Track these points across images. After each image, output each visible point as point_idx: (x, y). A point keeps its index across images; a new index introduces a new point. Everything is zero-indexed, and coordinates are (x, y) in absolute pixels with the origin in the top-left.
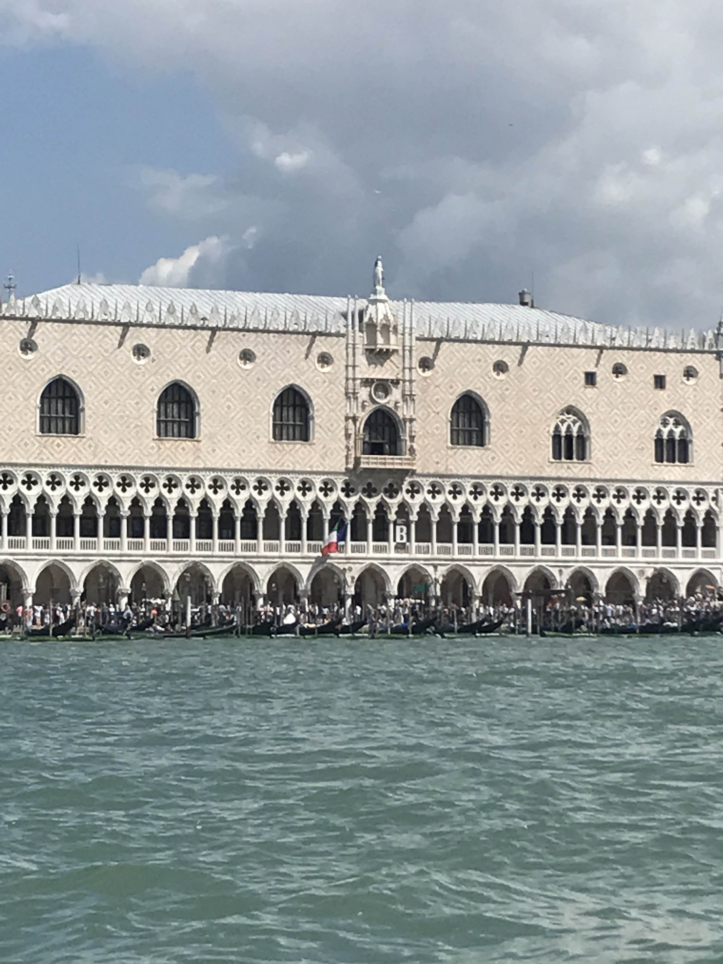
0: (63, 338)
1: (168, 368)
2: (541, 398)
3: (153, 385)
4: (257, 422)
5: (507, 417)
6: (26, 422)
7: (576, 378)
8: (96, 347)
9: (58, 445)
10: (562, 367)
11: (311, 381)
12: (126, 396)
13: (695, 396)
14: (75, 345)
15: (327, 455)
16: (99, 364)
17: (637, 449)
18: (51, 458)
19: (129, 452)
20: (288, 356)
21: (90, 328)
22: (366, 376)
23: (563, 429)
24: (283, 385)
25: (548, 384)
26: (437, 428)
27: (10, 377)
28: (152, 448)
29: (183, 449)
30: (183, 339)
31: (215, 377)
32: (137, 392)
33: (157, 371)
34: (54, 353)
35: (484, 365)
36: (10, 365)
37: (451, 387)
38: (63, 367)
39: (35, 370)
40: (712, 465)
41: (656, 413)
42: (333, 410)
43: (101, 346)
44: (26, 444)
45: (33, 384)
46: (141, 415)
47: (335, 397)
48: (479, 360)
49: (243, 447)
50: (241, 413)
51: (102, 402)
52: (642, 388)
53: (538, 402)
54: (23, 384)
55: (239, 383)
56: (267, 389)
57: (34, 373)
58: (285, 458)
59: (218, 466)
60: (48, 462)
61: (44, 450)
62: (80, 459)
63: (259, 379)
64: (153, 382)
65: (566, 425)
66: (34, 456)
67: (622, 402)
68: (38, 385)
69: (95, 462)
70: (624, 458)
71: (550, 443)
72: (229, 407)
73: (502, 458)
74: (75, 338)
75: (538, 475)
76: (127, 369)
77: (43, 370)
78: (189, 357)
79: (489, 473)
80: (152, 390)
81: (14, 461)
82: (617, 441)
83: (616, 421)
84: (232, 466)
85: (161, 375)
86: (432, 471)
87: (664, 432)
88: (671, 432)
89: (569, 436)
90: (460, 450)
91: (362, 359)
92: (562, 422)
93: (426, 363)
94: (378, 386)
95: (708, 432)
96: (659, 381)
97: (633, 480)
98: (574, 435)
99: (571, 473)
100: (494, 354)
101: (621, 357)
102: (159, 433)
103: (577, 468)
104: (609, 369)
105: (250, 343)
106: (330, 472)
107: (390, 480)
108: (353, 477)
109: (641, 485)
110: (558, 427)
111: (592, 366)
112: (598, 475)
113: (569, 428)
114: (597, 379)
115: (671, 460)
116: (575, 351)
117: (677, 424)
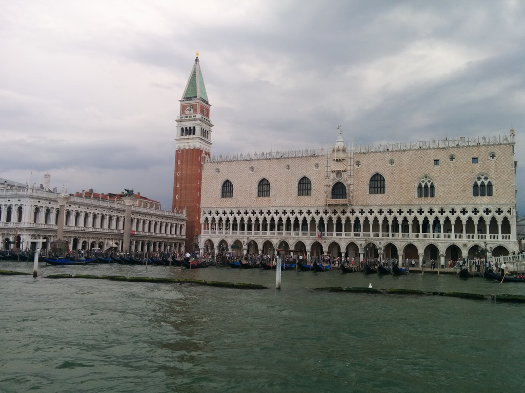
0: (228, 167)
1: (261, 174)
2: (411, 172)
3: (256, 180)
4: (291, 190)
5: (395, 181)
7: (429, 162)
9: (226, 201)
10: (422, 159)
11: (311, 174)
12: (247, 184)
13: (496, 165)
14: (231, 169)
15: (317, 200)
16: (239, 174)
17: (462, 191)
19: (247, 202)
20: (303, 166)
21: (236, 163)
22: (332, 170)
23: (423, 185)
24: (301, 176)
25: (415, 166)
26: (363, 188)
27: (212, 181)
28: (255, 200)
29: (265, 200)
30: (266, 163)
31: (277, 175)
32: (250, 182)
34: (225, 172)
35: (384, 162)
36: (212, 177)
37: (369, 171)
38: (228, 176)
39: (220, 178)
40: (507, 196)
41: (473, 174)
42: (319, 183)
43: (239, 168)
44: (216, 201)
46: (251, 190)
47: (321, 179)
48: (382, 160)
49: (286, 199)
50: (285, 187)
51: (239, 186)
52: (465, 163)
54: (216, 182)
55: (285, 177)
56: (295, 178)
58: (301, 202)
59: (278, 205)
60: (223, 207)
61: (221, 203)
62: (232, 205)
63: (292, 175)
66: (218, 205)
67: (454, 171)
68: (221, 183)
69: (236, 206)
70: (455, 195)
71: (416, 190)
72: (281, 185)
73: (392, 198)
74: (231, 166)
75: (409, 204)
76: (248, 175)
78: (268, 169)
79: (386, 204)
81: (213, 207)
82: (450, 188)
83: (450, 179)
84: (283, 205)
85: (259, 176)
86: (360, 204)
87: (479, 183)
88: (483, 182)
89: (426, 187)
90: (373, 195)
91: (332, 164)
92: (423, 182)
93: (358, 163)
94: (339, 173)
95: (504, 181)
96: (475, 160)
97: (460, 204)
98: (429, 186)
99: (426, 203)
100: (388, 156)
101: (452, 152)
102: (259, 196)
103: (429, 200)
104: (447, 157)
105: (289, 162)
106: (318, 206)
107: (342, 208)
108: (327, 208)
109: (464, 206)
110: (420, 184)
111: (438, 157)
112: (440, 203)
113: (426, 183)
114: (440, 162)
115: (483, 195)
116: (429, 151)
117: (486, 178)
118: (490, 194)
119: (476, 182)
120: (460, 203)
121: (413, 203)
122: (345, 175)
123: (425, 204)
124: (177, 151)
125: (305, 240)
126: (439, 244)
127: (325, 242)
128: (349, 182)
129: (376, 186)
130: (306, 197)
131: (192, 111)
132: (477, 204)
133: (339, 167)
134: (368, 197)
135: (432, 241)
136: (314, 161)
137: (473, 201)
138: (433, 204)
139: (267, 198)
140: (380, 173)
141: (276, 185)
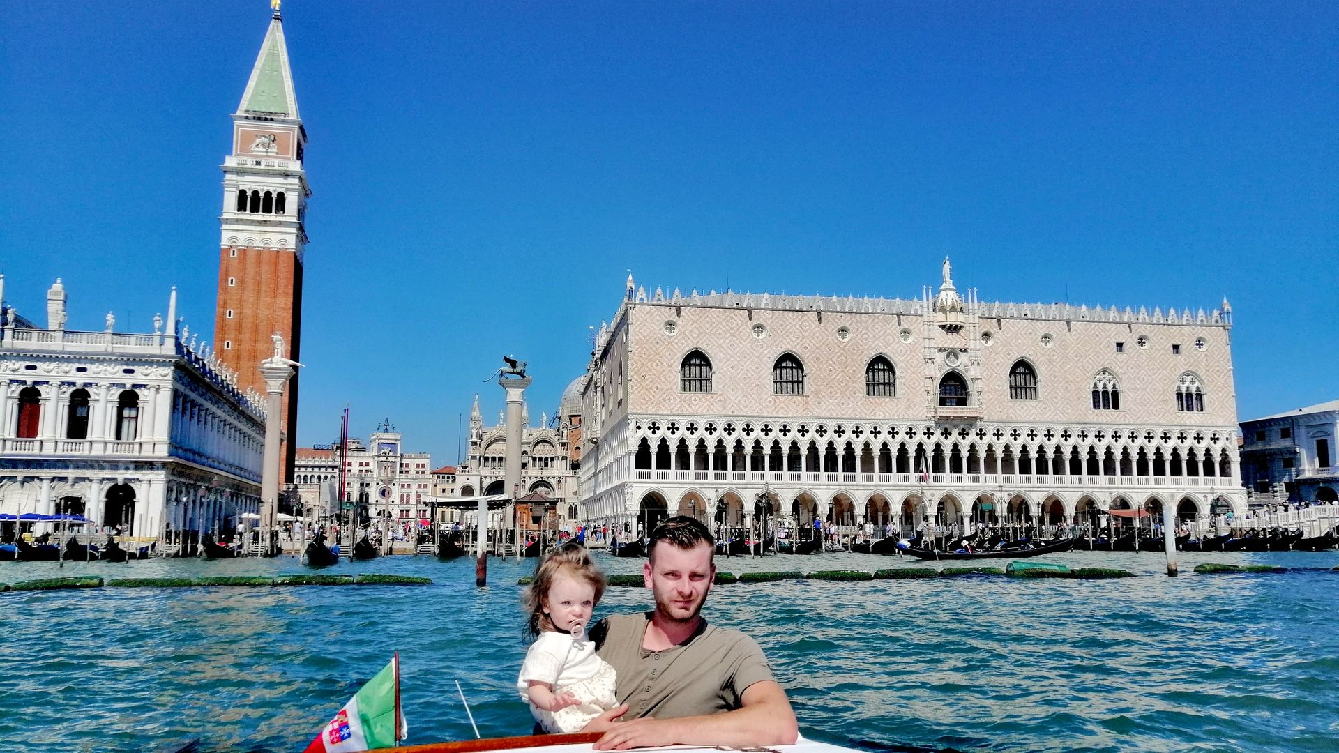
0: (698, 320)
1: (781, 341)
2: (1082, 362)
3: (769, 354)
4: (853, 382)
5: (1055, 377)
6: (670, 383)
7: (1109, 346)
8: (724, 327)
9: (695, 400)
10: (1097, 339)
11: (896, 350)
12: (748, 363)
13: (1207, 360)
14: (708, 325)
15: (910, 407)
16: (726, 339)
17: (1162, 401)
18: (690, 410)
19: (751, 405)
20: (877, 332)
21: (720, 312)
22: (940, 346)
23: (1100, 388)
24: (873, 354)
25: (1087, 351)
26: (999, 386)
27: (657, 349)
28: (770, 402)
29: (795, 402)
30: (793, 319)
31: (819, 348)
32: (757, 360)
33: (772, 344)
34: (691, 331)
35: (1034, 338)
36: (657, 339)
37: (1009, 354)
38: (698, 342)
39: (676, 344)
40: (1225, 413)
41: (1176, 373)
42: (914, 372)
43: (728, 325)
44: (670, 399)
45: (675, 354)
46: (760, 377)
47: (916, 362)
48: (1031, 334)
49: (843, 401)
50: (840, 375)
51: (729, 367)
52: (1163, 354)
53: (1079, 365)
54: (667, 354)
55: (838, 353)
56: (861, 357)
57: (676, 346)
58: (877, 409)
59: (823, 415)
60: (688, 413)
61: (684, 404)
62: (712, 410)
63: (854, 349)
64: (769, 352)
65: (1102, 383)
66: (676, 408)
67: (1148, 365)
68: (679, 355)
69: (724, 412)
70: (1152, 408)
71: (1091, 396)
72: (830, 370)
73: (1053, 409)
74: (708, 319)
75: (1083, 420)
76: (749, 342)
77: (683, 344)
78: (799, 333)
79: (1042, 420)
80: (769, 358)
81: (661, 412)
82: (1144, 395)
83: (1143, 379)
84: (834, 415)
85: (776, 346)
86: (996, 418)
87: (1184, 389)
88: (1189, 388)
89: (1105, 392)
90: (1018, 402)
91: (937, 335)
92: (1100, 381)
93: (988, 336)
94: (953, 353)
95: (1219, 387)
96: (1176, 349)
97: (1159, 425)
98: (1110, 391)
99: (1106, 419)
100: (1042, 328)
101: (1142, 331)
102: (778, 391)
103: (1112, 414)
104: (1134, 340)
105: (845, 321)
106: (913, 420)
107: (961, 425)
108: (933, 424)
109: (1165, 428)
110: (1096, 385)
111: (1121, 337)
112: (1130, 421)
113: (1105, 385)
114: (1125, 347)
115: (1190, 408)
116: (1108, 327)
117: (1192, 382)
118: (1201, 408)
119: (1180, 388)
120: (1161, 422)
121: (1087, 420)
122: (963, 358)
123: (1104, 423)
125: (890, 492)
126: (1133, 495)
127: (930, 495)
128: (973, 373)
130: (887, 399)
131: (274, 149)
132: (1184, 424)
133: (951, 341)
134: (1010, 404)
135: (1120, 490)
136: (897, 325)
137: (1179, 420)
138: (1119, 423)
139: (797, 398)
140: (1028, 359)
141: (819, 370)
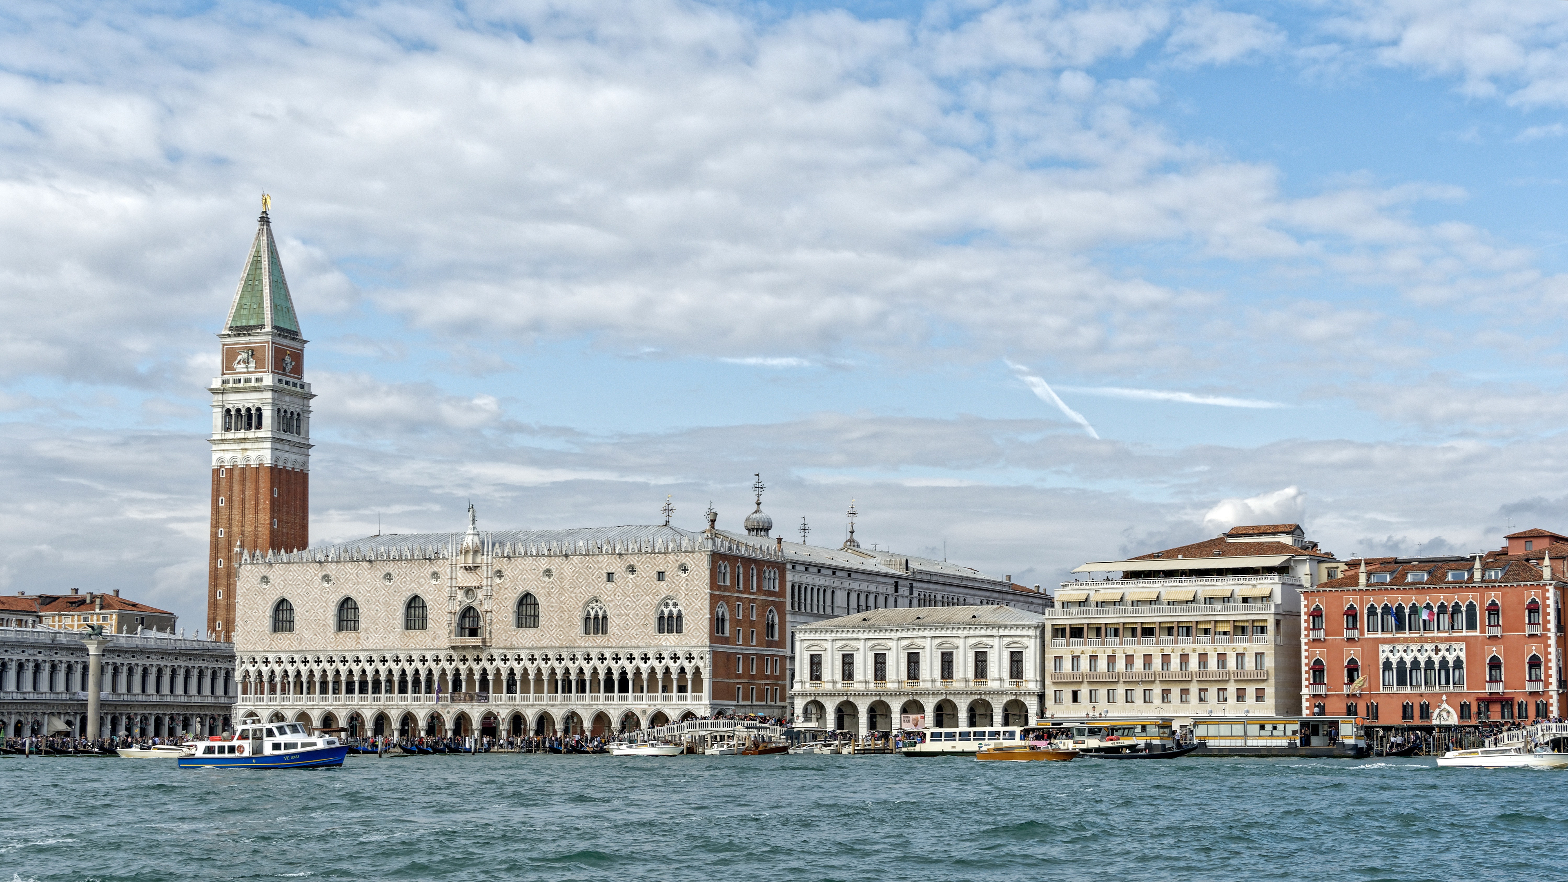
0: (284, 573)
1: (343, 588)
2: (576, 592)
3: (334, 599)
4: (394, 619)
5: (552, 607)
6: (264, 625)
7: (600, 577)
8: (302, 578)
9: (280, 640)
10: (591, 570)
11: (428, 590)
12: (318, 608)
13: (688, 584)
14: (290, 578)
15: (436, 638)
16: (304, 588)
17: (643, 624)
18: (277, 647)
19: (321, 642)
20: (413, 575)
21: (299, 566)
22: (461, 584)
23: (592, 614)
24: (409, 594)
25: (580, 583)
26: (506, 617)
27: (256, 600)
28: (333, 638)
29: (351, 638)
30: (352, 569)
31: (369, 592)
32: (325, 605)
33: (336, 591)
34: (280, 583)
35: (537, 572)
36: (256, 592)
37: (516, 589)
38: (285, 592)
39: (269, 595)
40: (699, 633)
41: (658, 598)
42: (439, 609)
43: (305, 576)
44: (264, 639)
45: (269, 603)
46: (328, 619)
47: (442, 599)
48: (534, 569)
49: (385, 635)
50: (384, 614)
51: (305, 612)
52: (647, 581)
53: (573, 595)
54: (263, 604)
55: (384, 595)
56: (402, 597)
58: (411, 641)
59: (372, 648)
61: (274, 643)
62: (294, 646)
63: (396, 592)
64: (334, 597)
65: (595, 610)
66: (269, 646)
67: (633, 592)
68: (272, 604)
69: (300, 648)
70: (633, 631)
71: (582, 623)
72: (377, 611)
73: (549, 635)
74: (291, 572)
75: (574, 645)
76: (318, 591)
77: (274, 595)
78: (356, 581)
79: (541, 646)
80: (334, 603)
81: (258, 649)
82: (628, 619)
83: (628, 605)
84: (380, 648)
85: (338, 593)
86: (502, 645)
87: (666, 612)
88: (671, 611)
89: (596, 618)
90: (521, 630)
91: (459, 574)
92: (593, 608)
93: (499, 574)
94: (468, 591)
95: (696, 609)
96: (661, 575)
97: (639, 647)
98: (600, 617)
99: (595, 643)
100: (545, 564)
101: (633, 560)
102: (340, 628)
103: (600, 639)
104: (624, 569)
105: (390, 568)
106: (437, 649)
107: (476, 653)
108: (452, 652)
109: (645, 650)
110: (588, 612)
111: (612, 567)
112: (614, 644)
113: (597, 612)
114: (616, 577)
115: (670, 631)
116: (600, 558)
117: (675, 605)
118: (679, 630)
119: (662, 611)
120: (640, 644)
121: (576, 645)
122: (480, 595)
123: (593, 647)
124: (216, 472)
125: (417, 710)
126: (611, 711)
127: (448, 712)
128: (486, 607)
129: (528, 614)
130: (418, 632)
131: (252, 365)
132: (662, 646)
133: (470, 580)
134: (514, 633)
135: (602, 707)
136: (429, 568)
137: (656, 642)
138: (604, 647)
139: (353, 634)
140: (532, 592)
141: (369, 610)
